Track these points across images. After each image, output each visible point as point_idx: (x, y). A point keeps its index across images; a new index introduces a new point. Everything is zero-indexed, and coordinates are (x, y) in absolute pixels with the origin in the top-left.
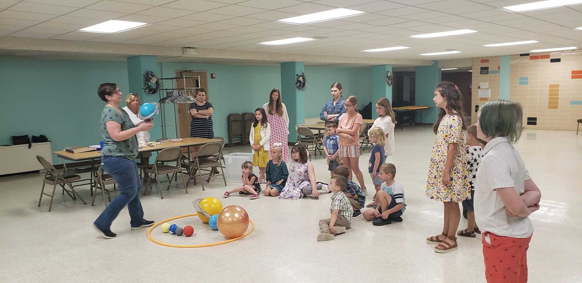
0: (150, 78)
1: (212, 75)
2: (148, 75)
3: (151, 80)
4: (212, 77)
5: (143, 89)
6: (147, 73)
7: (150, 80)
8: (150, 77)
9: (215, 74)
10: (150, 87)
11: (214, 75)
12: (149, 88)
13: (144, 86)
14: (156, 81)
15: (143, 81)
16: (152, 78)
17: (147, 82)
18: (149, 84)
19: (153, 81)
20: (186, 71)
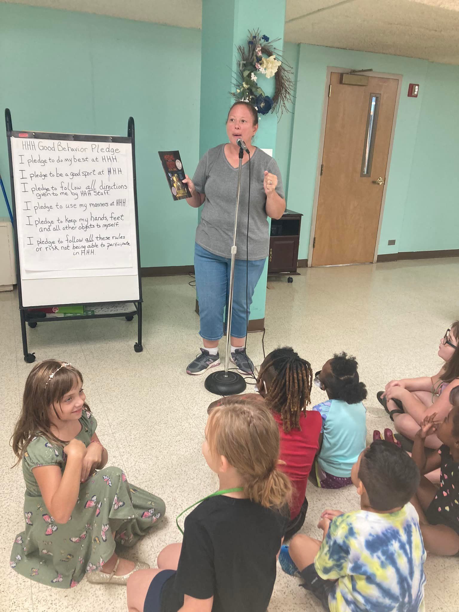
0: (259, 60)
1: (411, 87)
2: (254, 50)
3: (261, 64)
4: (411, 93)
5: (234, 94)
6: (252, 43)
7: (258, 66)
8: (260, 54)
9: (418, 85)
10: (254, 90)
11: (417, 87)
12: (251, 93)
13: (239, 86)
14: (275, 70)
15: (235, 68)
16: (263, 59)
17: (246, 73)
18: (254, 78)
19: (265, 69)
20: (353, 72)
